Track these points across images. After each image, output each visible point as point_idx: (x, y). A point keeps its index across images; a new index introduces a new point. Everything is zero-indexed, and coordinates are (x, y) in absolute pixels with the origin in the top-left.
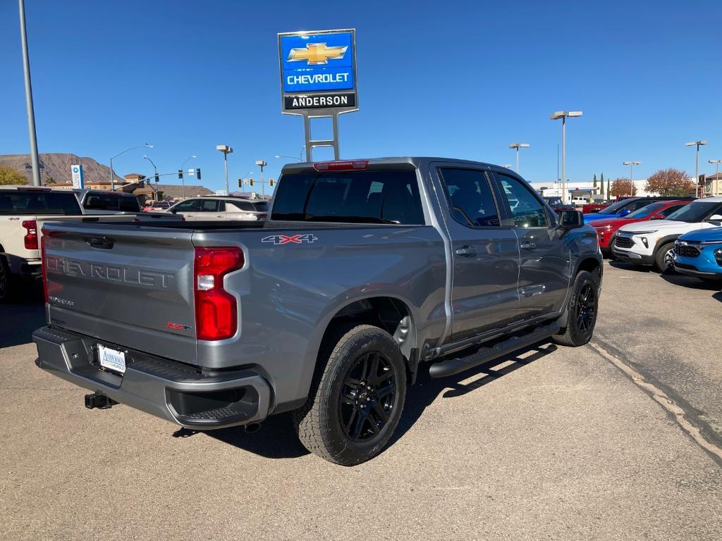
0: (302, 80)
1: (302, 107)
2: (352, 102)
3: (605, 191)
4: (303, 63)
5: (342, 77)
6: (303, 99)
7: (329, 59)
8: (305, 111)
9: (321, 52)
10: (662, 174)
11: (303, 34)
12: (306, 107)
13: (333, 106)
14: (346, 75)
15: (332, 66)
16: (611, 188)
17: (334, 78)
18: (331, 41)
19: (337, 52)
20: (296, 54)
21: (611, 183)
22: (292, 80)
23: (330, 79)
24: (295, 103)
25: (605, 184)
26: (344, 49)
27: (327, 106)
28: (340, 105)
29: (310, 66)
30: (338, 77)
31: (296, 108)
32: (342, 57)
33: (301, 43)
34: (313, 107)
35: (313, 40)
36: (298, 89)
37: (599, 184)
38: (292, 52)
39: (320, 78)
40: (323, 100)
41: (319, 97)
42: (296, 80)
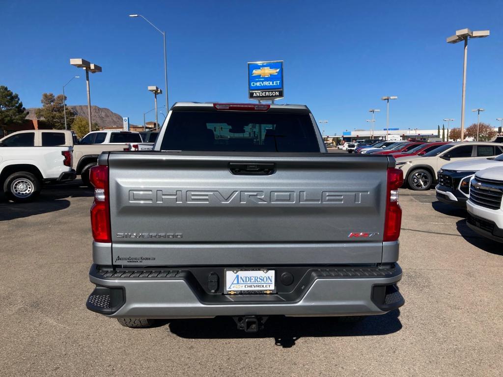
0: (258, 84)
1: (258, 97)
2: (281, 95)
3: (446, 136)
4: (259, 76)
5: (276, 83)
6: (257, 93)
7: (271, 75)
8: (259, 99)
9: (267, 71)
10: (475, 126)
11: (259, 63)
12: (260, 97)
13: (272, 96)
14: (278, 82)
15: (272, 78)
16: (449, 134)
17: (273, 83)
18: (272, 66)
19: (274, 72)
20: (256, 72)
21: (450, 130)
22: (253, 84)
23: (271, 83)
24: (255, 95)
25: (446, 131)
26: (278, 70)
27: (269, 96)
28: (275, 96)
29: (262, 78)
30: (275, 83)
31: (255, 97)
32: (277, 74)
33: (258, 67)
34: (263, 97)
35: (263, 66)
36: (256, 88)
37: (441, 131)
38: (254, 71)
39: (266, 83)
40: (267, 94)
41: (266, 92)
42: (255, 84)
